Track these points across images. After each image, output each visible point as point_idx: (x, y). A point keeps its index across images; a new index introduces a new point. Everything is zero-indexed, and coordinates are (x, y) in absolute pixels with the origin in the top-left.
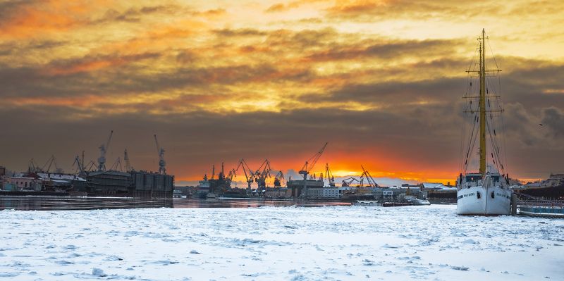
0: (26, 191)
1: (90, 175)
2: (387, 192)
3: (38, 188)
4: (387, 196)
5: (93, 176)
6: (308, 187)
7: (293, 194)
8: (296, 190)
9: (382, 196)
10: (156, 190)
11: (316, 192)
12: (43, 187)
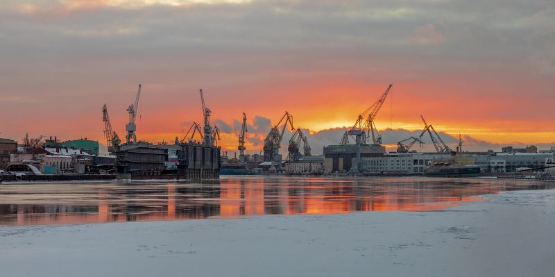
0: (67, 174)
1: (122, 149)
2: (496, 161)
3: (81, 170)
4: (497, 168)
5: (127, 151)
6: (363, 155)
7: (335, 168)
8: (341, 161)
9: (490, 167)
10: (205, 167)
11: (375, 163)
12: (86, 169)
